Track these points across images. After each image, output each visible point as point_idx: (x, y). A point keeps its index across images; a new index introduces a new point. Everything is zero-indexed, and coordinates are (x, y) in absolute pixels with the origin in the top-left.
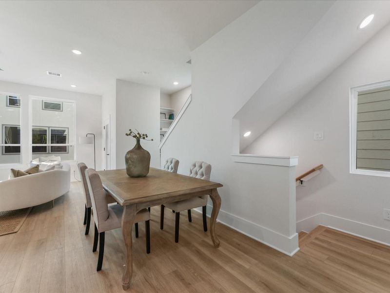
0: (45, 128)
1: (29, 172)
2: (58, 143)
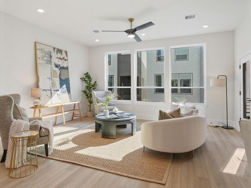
1: (173, 116)
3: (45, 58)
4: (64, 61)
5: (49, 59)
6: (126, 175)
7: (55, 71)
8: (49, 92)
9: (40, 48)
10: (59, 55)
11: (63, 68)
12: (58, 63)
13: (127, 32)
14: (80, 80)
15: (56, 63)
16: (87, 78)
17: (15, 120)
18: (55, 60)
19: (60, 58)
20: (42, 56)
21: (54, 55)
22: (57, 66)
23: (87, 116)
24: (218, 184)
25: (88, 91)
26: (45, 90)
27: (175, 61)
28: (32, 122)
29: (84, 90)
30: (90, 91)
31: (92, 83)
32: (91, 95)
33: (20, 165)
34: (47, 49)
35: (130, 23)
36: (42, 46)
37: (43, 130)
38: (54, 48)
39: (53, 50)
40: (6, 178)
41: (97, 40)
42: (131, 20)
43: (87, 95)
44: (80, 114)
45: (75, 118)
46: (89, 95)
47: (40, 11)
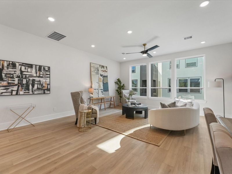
0: (187, 78)
1: (170, 106)
2: (195, 86)
3: (95, 71)
4: (105, 72)
5: (97, 72)
6: (136, 138)
7: (100, 79)
8: (97, 90)
9: (92, 66)
10: (103, 69)
11: (104, 76)
12: (102, 74)
13: (142, 53)
14: (114, 83)
15: (101, 74)
16: (118, 82)
17: (81, 104)
18: (101, 72)
19: (103, 71)
20: (94, 70)
21: (100, 69)
22: (101, 75)
23: (118, 105)
24: (197, 152)
25: (119, 90)
26: (95, 89)
27: (186, 68)
28: (88, 106)
29: (117, 89)
30: (120, 90)
31: (122, 85)
32: (121, 92)
33: (83, 126)
34: (96, 66)
35: (144, 46)
36: (94, 65)
37: (94, 110)
38: (100, 65)
39: (99, 66)
40: (78, 131)
41: (124, 59)
42: (144, 45)
43: (118, 93)
44: (114, 104)
45: (111, 106)
46: (120, 93)
47: (93, 46)
